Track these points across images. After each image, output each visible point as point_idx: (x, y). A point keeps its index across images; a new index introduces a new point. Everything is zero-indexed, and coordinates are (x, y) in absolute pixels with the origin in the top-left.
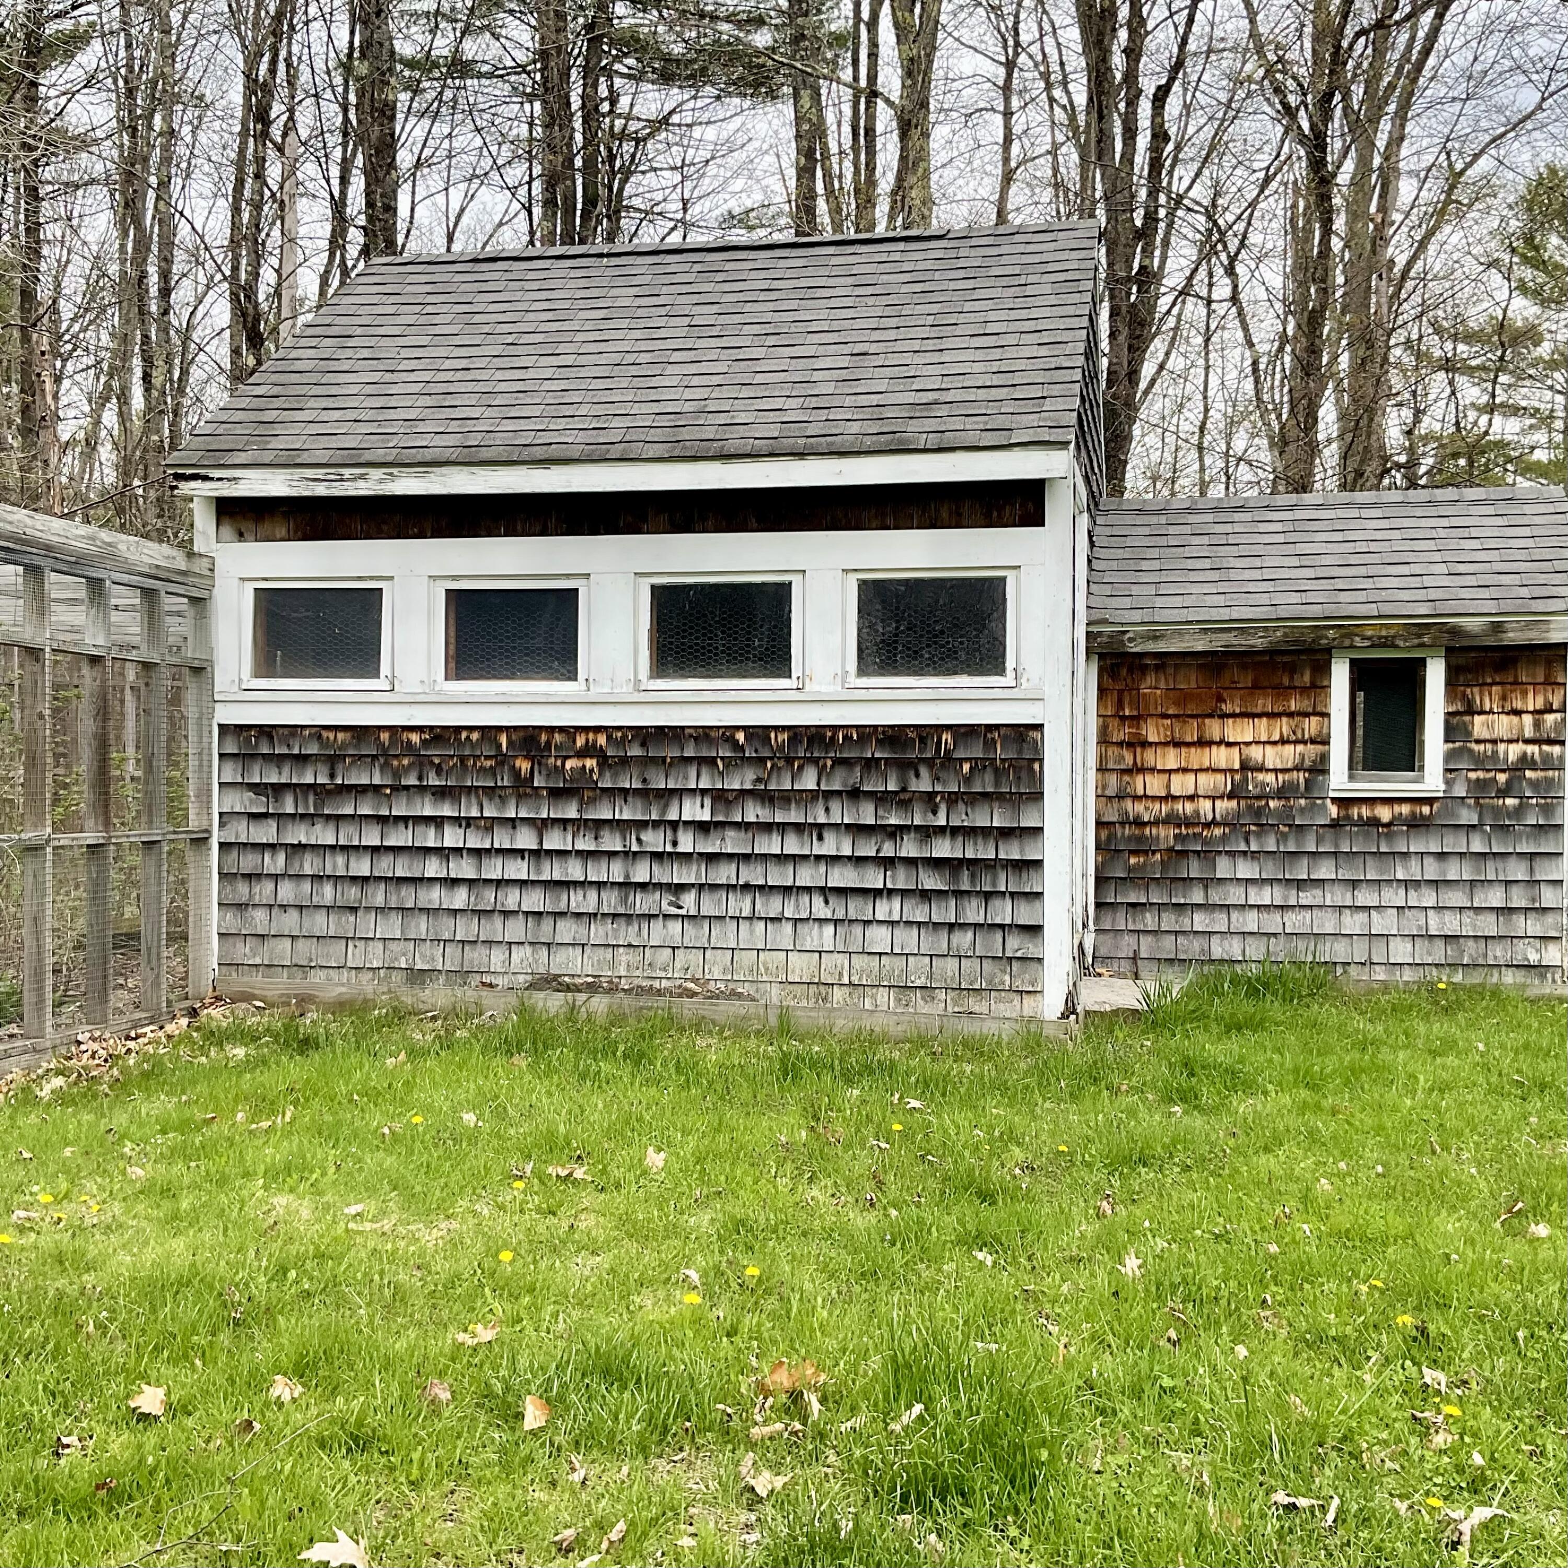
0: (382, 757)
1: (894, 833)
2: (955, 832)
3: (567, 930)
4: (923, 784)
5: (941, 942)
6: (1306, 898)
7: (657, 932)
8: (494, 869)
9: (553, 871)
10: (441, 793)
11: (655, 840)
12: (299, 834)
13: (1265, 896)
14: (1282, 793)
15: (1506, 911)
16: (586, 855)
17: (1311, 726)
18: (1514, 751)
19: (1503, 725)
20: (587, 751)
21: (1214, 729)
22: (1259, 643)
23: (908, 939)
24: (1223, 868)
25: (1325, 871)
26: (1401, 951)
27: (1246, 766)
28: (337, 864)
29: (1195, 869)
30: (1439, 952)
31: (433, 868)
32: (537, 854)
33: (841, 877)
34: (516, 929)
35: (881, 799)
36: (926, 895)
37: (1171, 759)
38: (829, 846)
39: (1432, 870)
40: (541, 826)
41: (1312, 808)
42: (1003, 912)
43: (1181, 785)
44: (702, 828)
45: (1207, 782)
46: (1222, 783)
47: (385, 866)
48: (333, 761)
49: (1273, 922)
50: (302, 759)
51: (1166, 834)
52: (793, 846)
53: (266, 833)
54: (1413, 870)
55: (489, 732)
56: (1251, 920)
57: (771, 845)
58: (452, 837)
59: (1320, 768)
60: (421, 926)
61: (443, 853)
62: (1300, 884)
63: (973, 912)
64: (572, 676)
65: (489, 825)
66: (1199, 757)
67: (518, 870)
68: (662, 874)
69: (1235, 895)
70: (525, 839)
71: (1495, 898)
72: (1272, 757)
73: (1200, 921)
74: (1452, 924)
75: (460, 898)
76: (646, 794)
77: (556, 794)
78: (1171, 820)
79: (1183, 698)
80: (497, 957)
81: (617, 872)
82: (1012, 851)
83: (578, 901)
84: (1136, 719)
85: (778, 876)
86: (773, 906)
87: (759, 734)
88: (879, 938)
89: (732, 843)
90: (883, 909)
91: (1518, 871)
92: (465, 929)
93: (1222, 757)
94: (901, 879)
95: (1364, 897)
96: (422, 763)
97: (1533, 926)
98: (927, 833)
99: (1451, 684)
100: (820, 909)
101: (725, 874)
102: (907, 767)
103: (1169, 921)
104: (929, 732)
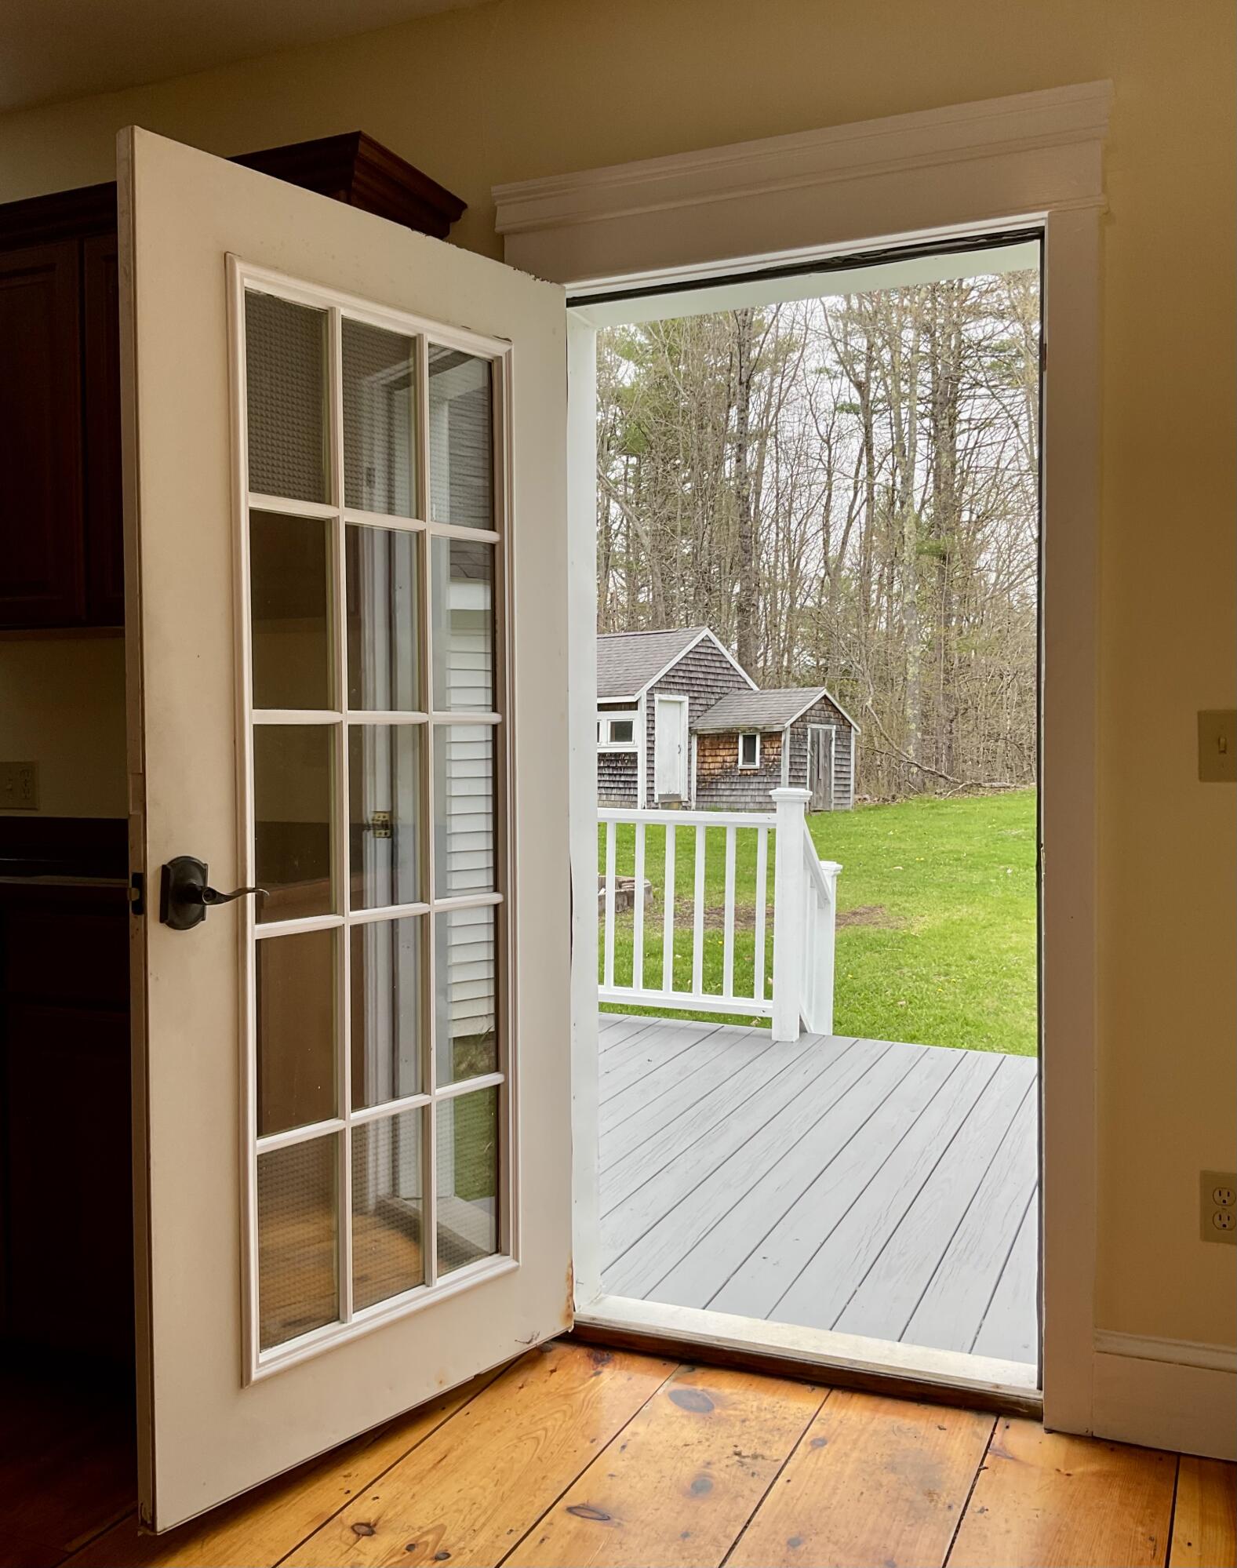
1: (615, 775)
2: (624, 775)
5: (622, 798)
6: (734, 793)
13: (727, 793)
14: (730, 768)
17: (736, 751)
18: (773, 757)
19: (770, 751)
21: (717, 752)
22: (721, 731)
24: (719, 786)
25: (738, 786)
26: (751, 806)
27: (724, 762)
29: (714, 786)
30: (758, 805)
35: (613, 768)
36: (620, 788)
37: (710, 760)
39: (757, 786)
41: (736, 771)
42: (632, 792)
43: (713, 766)
45: (717, 765)
46: (719, 765)
49: (728, 799)
51: (709, 779)
54: (754, 786)
56: (724, 799)
59: (737, 762)
62: (733, 790)
63: (627, 792)
66: (715, 759)
69: (721, 793)
71: (768, 793)
72: (729, 759)
73: (715, 799)
74: (761, 799)
78: (710, 775)
79: (712, 745)
82: (634, 779)
84: (704, 750)
90: (614, 791)
91: (772, 786)
93: (720, 759)
94: (616, 785)
95: (745, 793)
98: (620, 775)
99: (761, 741)
102: (617, 761)
103: (709, 799)
104: (620, 754)
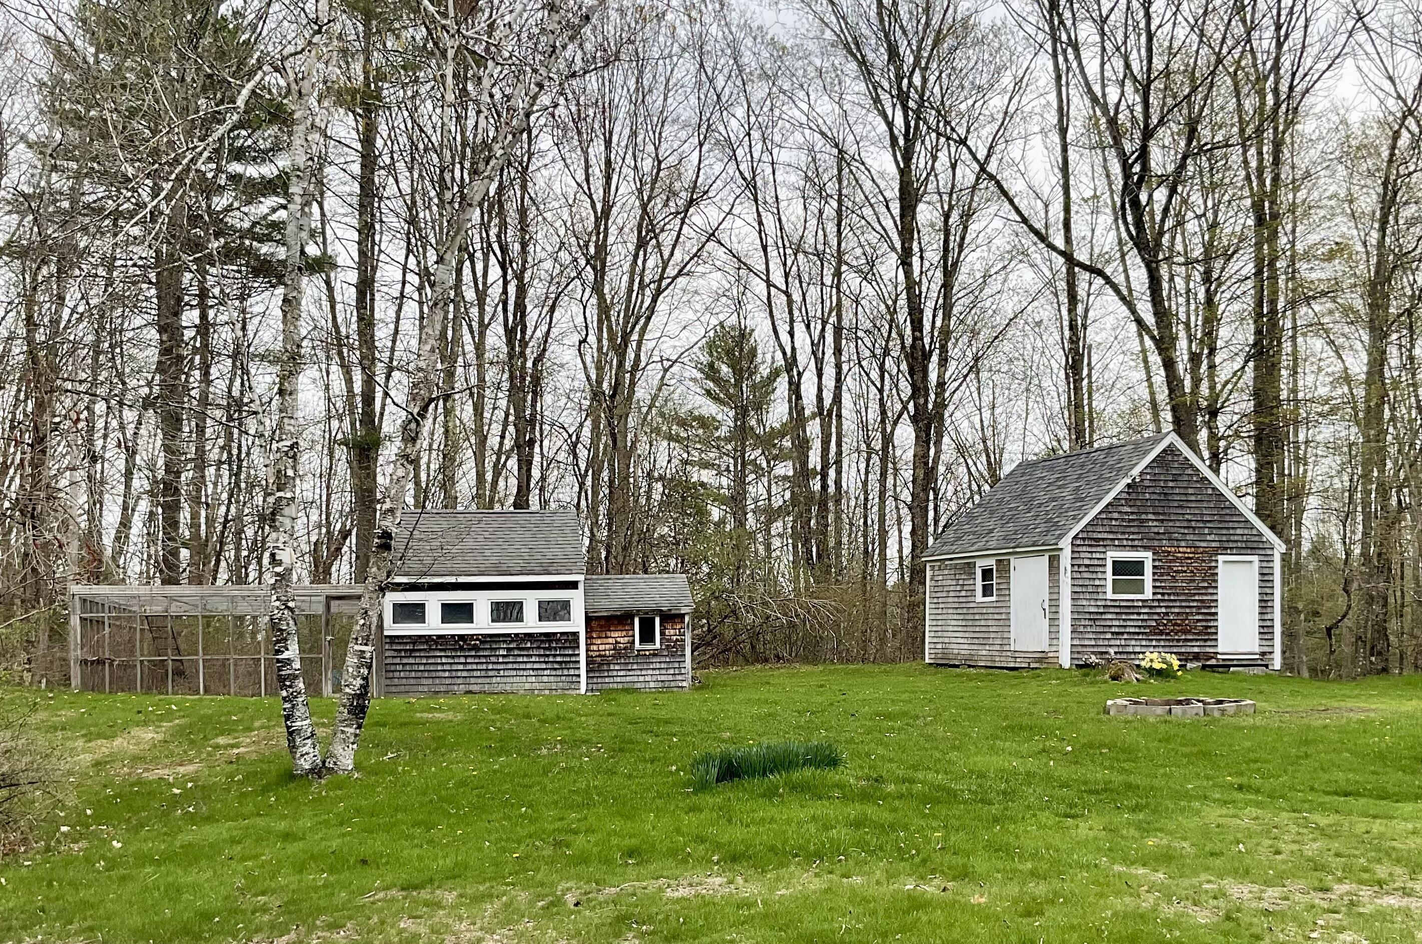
0: (426, 642)
1: (548, 656)
2: (560, 655)
3: (473, 680)
4: (554, 645)
5: (559, 679)
6: (631, 674)
7: (494, 680)
8: (455, 667)
9: (469, 667)
10: (441, 650)
11: (493, 659)
12: (405, 661)
13: (622, 673)
14: (625, 649)
15: (674, 674)
16: (477, 663)
17: (631, 633)
18: (675, 638)
19: (672, 632)
20: (477, 639)
21: (609, 634)
22: (618, 613)
23: (552, 679)
24: (612, 667)
25: (635, 667)
26: (652, 685)
27: (616, 643)
28: (416, 667)
29: (605, 667)
30: (660, 684)
31: (439, 668)
32: (466, 663)
33: (536, 666)
34: (460, 681)
35: (544, 649)
36: (555, 669)
37: (599, 641)
38: (533, 659)
39: (658, 666)
40: (466, 657)
41: (632, 653)
42: (572, 672)
43: (602, 647)
44: (504, 656)
45: (607, 647)
46: (611, 647)
47: (428, 668)
48: (414, 643)
49: (623, 679)
50: (406, 643)
51: (599, 659)
52: (525, 659)
53: (397, 661)
54: (654, 666)
55: (453, 636)
56: (619, 679)
57: (520, 659)
58: (444, 660)
59: (633, 642)
60: (437, 681)
61: (443, 664)
62: (629, 671)
63: (566, 672)
64: (472, 622)
65: (453, 657)
66: (605, 641)
67: (461, 667)
68: (495, 667)
69: (615, 673)
70: (462, 660)
71: (672, 672)
72: (622, 640)
73: (607, 680)
74: (663, 678)
75: (447, 674)
76: (491, 649)
77: (469, 650)
78: (599, 656)
79: (601, 626)
80: (456, 688)
81: (484, 667)
82: (573, 659)
83: (475, 674)
84: (592, 632)
85: (522, 666)
86: (521, 673)
87: (517, 635)
88: (545, 679)
89: (511, 659)
90: (546, 673)
91: (677, 665)
92: (448, 681)
93: (610, 640)
94: (549, 666)
95: (644, 673)
96: (436, 643)
97: (680, 677)
98: (555, 656)
99: (661, 623)
100: (531, 673)
101: (510, 666)
102: (550, 641)
103: (599, 680)
104: (555, 634)
